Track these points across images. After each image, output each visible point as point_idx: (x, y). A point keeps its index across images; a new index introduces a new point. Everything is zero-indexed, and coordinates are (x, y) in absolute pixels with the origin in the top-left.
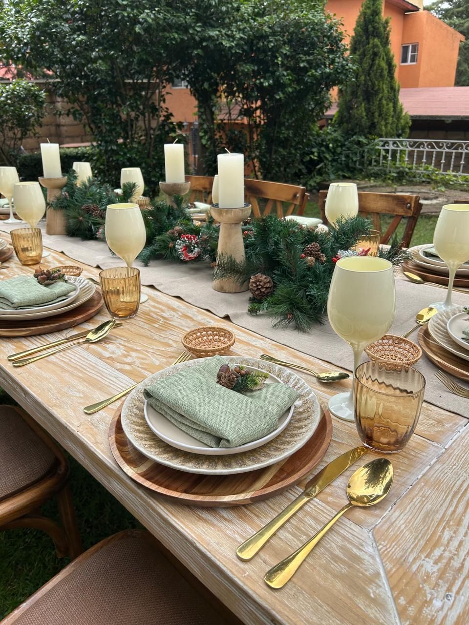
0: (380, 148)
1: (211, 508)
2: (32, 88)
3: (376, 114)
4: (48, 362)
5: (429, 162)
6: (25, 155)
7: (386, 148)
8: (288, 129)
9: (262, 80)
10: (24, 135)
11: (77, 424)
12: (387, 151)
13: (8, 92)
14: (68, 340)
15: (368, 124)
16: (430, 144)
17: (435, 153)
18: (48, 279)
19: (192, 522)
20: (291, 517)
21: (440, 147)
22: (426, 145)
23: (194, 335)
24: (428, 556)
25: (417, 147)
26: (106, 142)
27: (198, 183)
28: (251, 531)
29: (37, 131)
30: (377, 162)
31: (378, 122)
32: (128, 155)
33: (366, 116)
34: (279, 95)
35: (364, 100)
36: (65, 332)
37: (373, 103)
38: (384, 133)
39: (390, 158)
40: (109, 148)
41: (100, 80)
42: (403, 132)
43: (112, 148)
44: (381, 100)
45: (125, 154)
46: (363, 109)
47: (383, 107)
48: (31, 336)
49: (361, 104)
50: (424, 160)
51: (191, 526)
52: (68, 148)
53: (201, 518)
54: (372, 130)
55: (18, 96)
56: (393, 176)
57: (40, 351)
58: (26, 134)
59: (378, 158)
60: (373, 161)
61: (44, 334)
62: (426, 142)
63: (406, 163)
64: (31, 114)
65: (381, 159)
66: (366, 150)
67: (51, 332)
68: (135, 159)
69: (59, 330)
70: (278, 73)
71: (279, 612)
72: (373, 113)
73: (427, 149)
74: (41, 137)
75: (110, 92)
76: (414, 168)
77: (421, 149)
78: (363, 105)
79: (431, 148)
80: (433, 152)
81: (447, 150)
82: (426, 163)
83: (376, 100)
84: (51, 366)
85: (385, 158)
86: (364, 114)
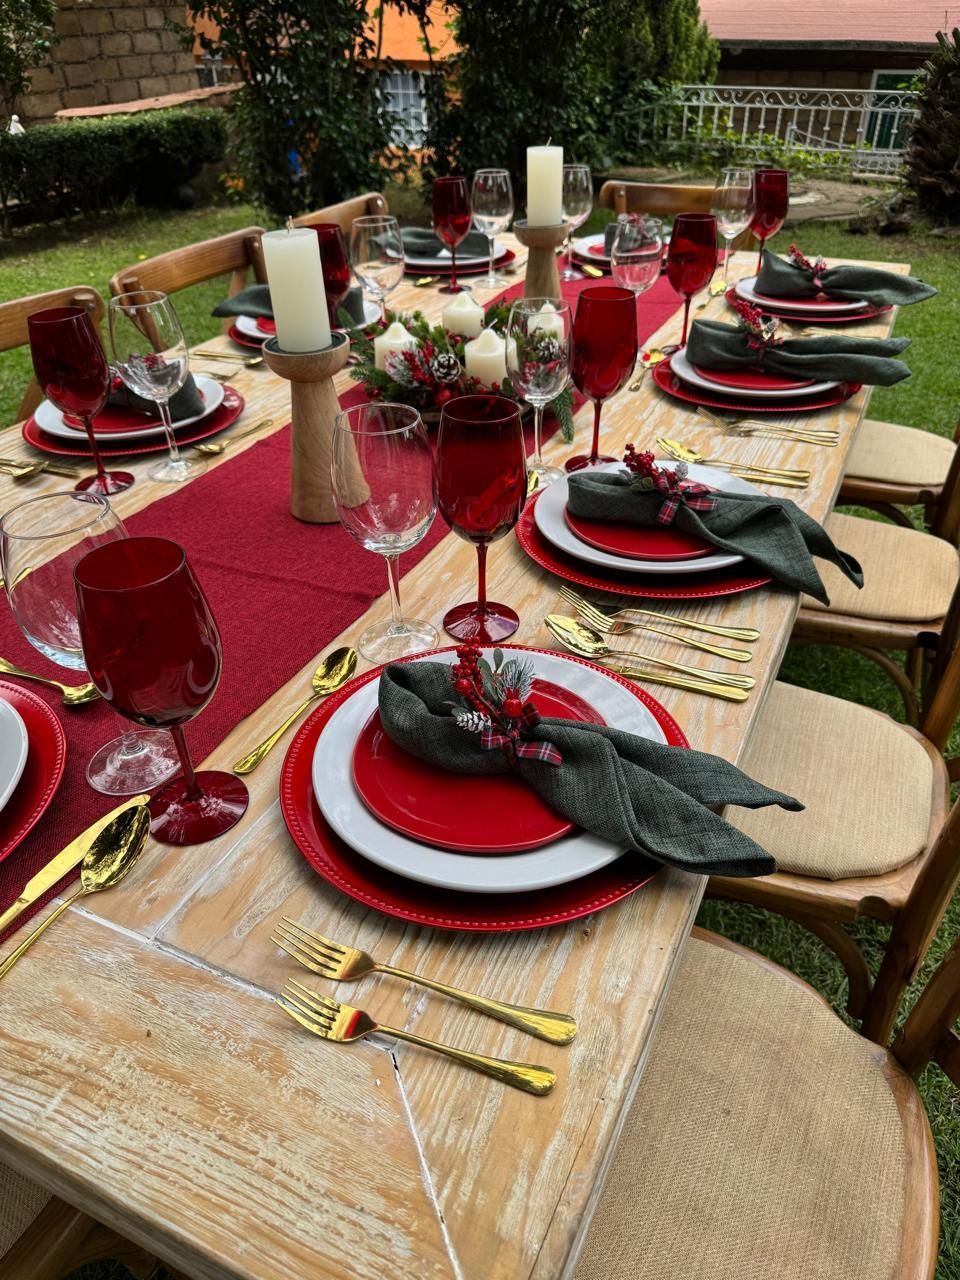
0: (679, 103)
3: (671, 38)
5: (769, 129)
7: (695, 103)
12: (694, 110)
15: (657, 58)
16: (772, 96)
17: (780, 112)
21: (789, 102)
22: (765, 96)
25: (749, 102)
30: (678, 131)
31: (673, 54)
33: (654, 42)
35: (647, 9)
37: (664, 16)
38: (684, 76)
39: (700, 123)
42: (708, 72)
44: (676, 12)
46: (648, 28)
47: (680, 24)
49: (643, 18)
50: (762, 126)
54: (663, 68)
56: (713, 157)
59: (677, 124)
60: (669, 129)
62: (766, 91)
63: (729, 131)
65: (685, 124)
66: (657, 108)
72: (665, 36)
73: (768, 105)
76: (743, 140)
77: (758, 105)
78: (647, 20)
79: (775, 103)
80: (777, 110)
81: (802, 106)
82: (765, 131)
83: (670, 11)
85: (691, 122)
86: (650, 38)
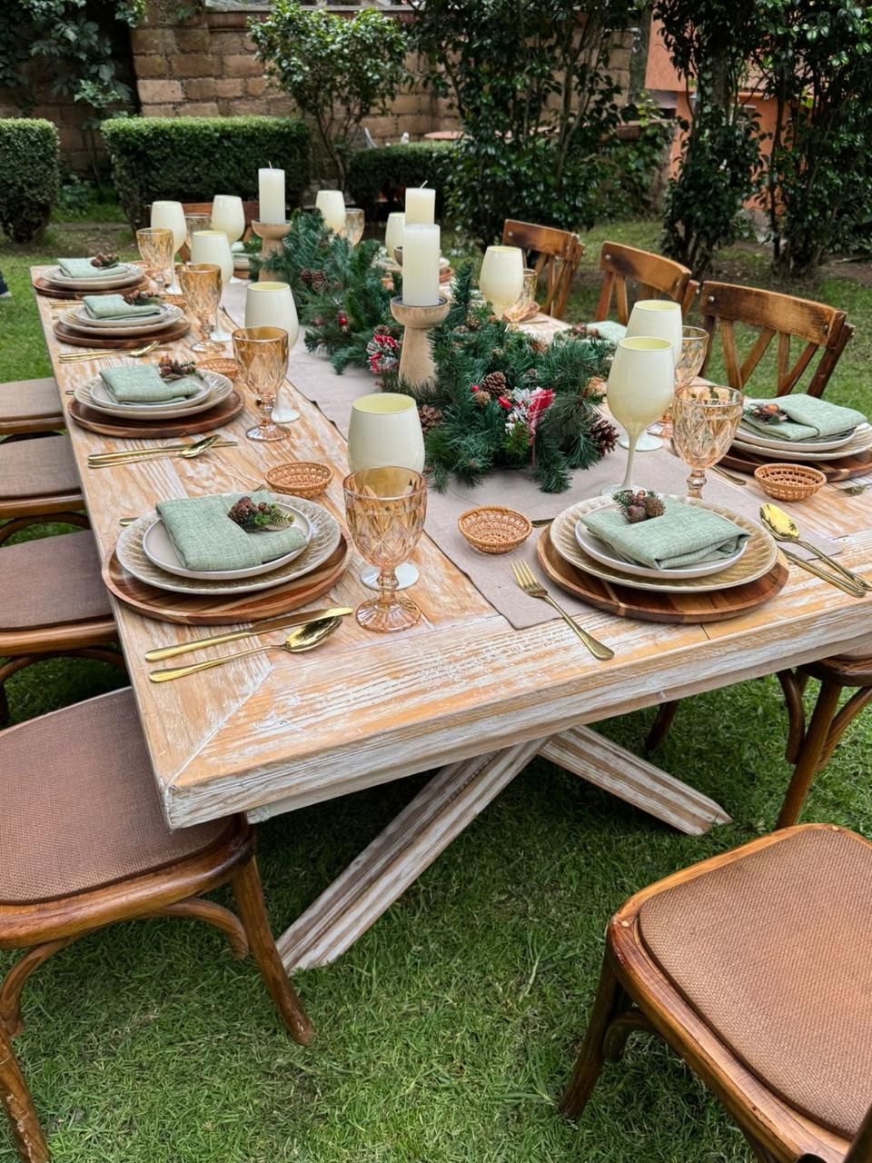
1: (158, 620)
2: (387, 27)
4: (126, 469)
6: (370, 147)
8: (854, 130)
9: (806, 27)
10: (365, 112)
11: (104, 531)
13: (344, 33)
14: (167, 449)
18: (173, 371)
19: (134, 627)
20: (220, 643)
23: (293, 470)
24: (301, 696)
26: (481, 140)
27: (549, 241)
28: (176, 643)
29: (388, 106)
32: (514, 167)
34: (839, 58)
36: (169, 440)
40: (483, 151)
41: (486, 21)
43: (486, 152)
45: (510, 163)
48: (129, 438)
51: (130, 629)
52: (438, 140)
53: (145, 628)
55: (361, 41)
57: (126, 456)
58: (368, 110)
61: (145, 439)
64: (377, 77)
67: (153, 438)
68: (526, 174)
69: (163, 437)
70: (844, 12)
71: (142, 696)
74: (403, 115)
75: (499, 45)
84: (125, 475)
